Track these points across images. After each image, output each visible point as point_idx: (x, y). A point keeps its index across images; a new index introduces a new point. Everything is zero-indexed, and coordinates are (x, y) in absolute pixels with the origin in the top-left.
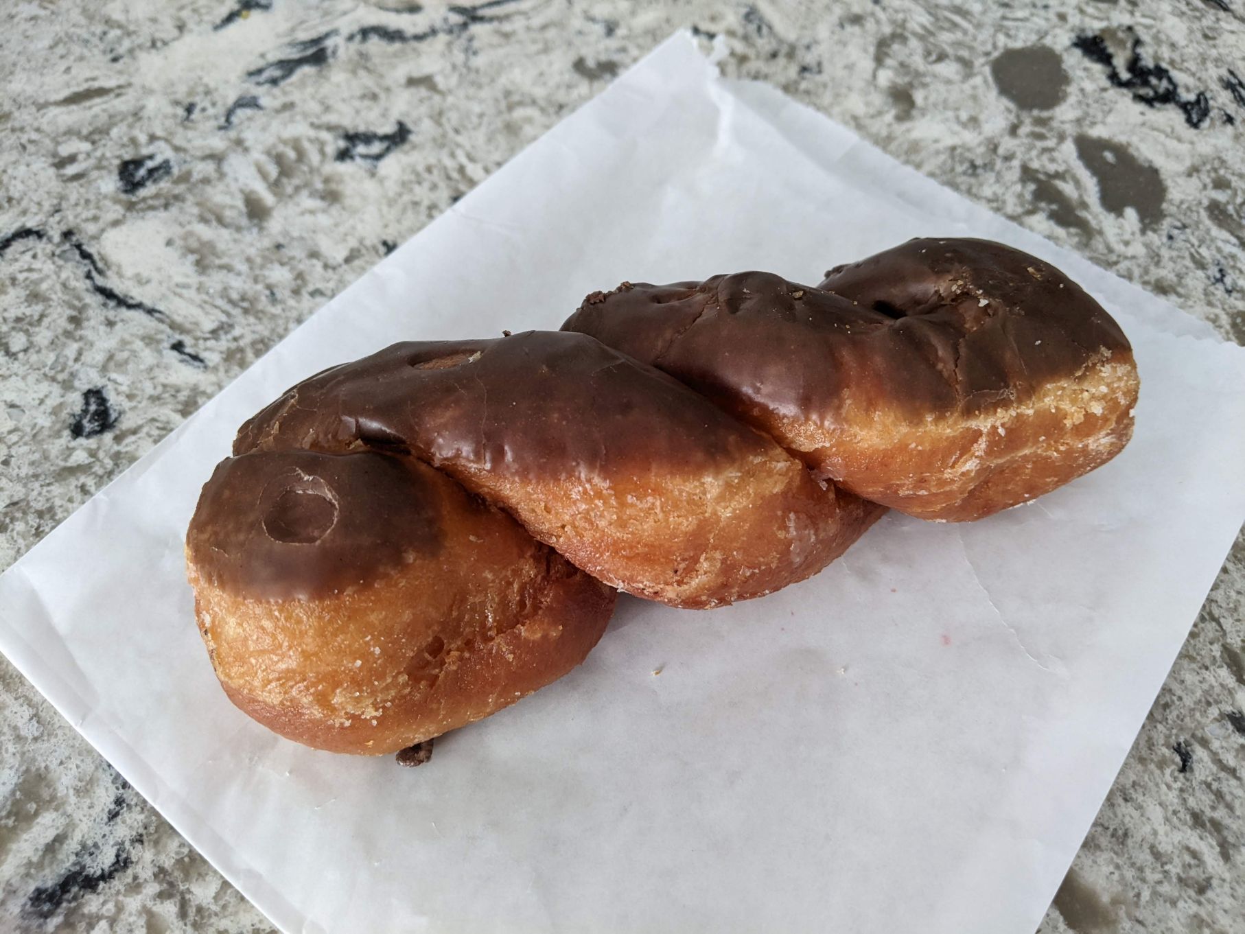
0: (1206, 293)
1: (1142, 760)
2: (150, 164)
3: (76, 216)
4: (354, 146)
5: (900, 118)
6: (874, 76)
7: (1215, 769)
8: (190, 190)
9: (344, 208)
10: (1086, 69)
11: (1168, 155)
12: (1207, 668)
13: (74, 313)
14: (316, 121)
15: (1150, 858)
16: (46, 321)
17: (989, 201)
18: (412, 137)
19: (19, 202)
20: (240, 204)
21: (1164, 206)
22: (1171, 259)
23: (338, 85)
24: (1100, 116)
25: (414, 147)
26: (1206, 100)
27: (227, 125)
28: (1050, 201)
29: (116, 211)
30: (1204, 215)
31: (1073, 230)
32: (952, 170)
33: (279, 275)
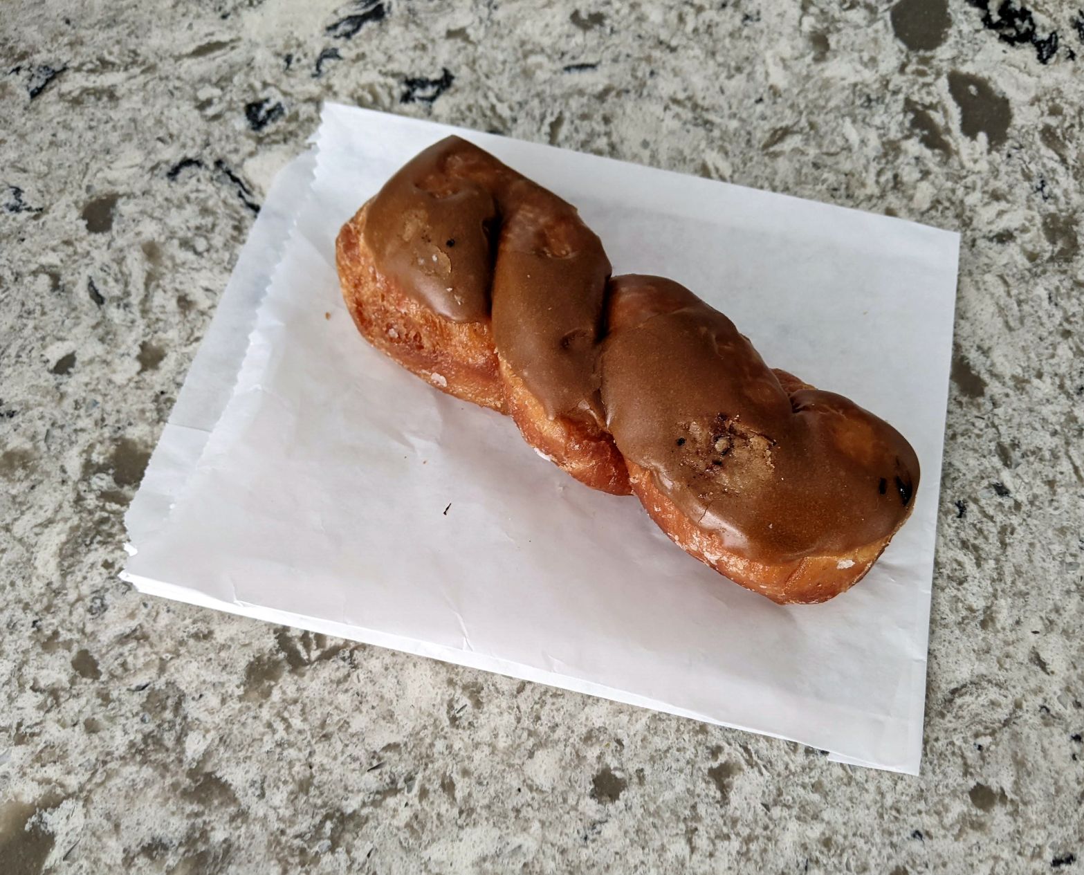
0: (1029, 200)
2: (267, 106)
3: (222, 149)
4: (414, 90)
5: (817, 60)
6: (800, 23)
7: (980, 516)
8: (300, 127)
10: (965, 13)
11: (1018, 88)
12: (985, 457)
13: (236, 223)
14: (383, 69)
16: (217, 230)
17: (878, 128)
18: (455, 82)
19: (178, 137)
21: (1009, 130)
22: (1007, 173)
23: (395, 38)
24: (971, 54)
25: (457, 90)
26: (1057, 38)
27: (318, 74)
28: (923, 129)
29: (249, 145)
30: (1037, 136)
31: (937, 151)
32: (853, 103)
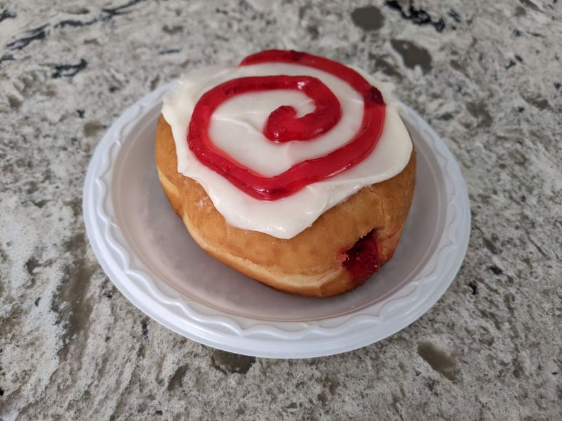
0: (454, 96)
1: (455, 292)
4: (61, 71)
5: (313, 39)
6: (300, 23)
7: (488, 291)
9: (58, 98)
10: (392, 14)
11: (430, 44)
12: (477, 249)
14: (42, 63)
15: (465, 333)
18: (89, 65)
20: (6, 101)
21: (432, 64)
22: (437, 84)
23: (51, 47)
24: (399, 31)
25: (90, 69)
26: (443, 21)
28: (383, 66)
30: (449, 66)
31: (393, 77)
33: (28, 130)
